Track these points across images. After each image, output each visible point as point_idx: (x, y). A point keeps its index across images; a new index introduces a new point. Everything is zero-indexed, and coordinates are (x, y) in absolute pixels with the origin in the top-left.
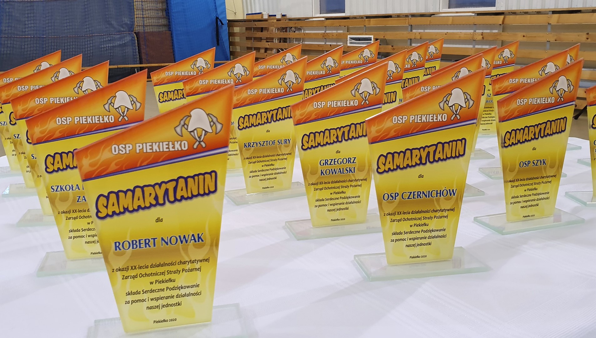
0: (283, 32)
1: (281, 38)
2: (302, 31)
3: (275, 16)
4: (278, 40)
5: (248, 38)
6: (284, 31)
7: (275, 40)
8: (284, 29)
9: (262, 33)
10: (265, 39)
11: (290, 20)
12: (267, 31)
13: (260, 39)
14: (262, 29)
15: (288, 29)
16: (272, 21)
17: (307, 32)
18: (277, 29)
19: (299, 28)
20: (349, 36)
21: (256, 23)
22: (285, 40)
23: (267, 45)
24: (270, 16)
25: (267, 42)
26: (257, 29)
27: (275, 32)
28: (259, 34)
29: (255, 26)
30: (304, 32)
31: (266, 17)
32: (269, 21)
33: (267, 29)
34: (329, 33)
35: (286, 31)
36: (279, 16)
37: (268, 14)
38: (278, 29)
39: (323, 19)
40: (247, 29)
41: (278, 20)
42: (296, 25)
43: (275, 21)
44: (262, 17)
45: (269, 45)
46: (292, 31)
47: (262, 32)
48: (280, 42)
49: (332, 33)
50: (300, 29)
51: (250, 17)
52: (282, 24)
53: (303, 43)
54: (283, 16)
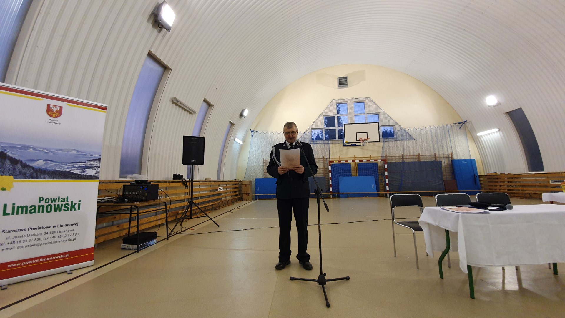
5: (489, 182)
8: (509, 178)
11: (513, 175)
13: (497, 182)
14: (497, 178)
15: (512, 178)
16: (503, 175)
19: (519, 178)
20: (550, 180)
21: (494, 176)
24: (501, 173)
26: (494, 178)
28: (497, 180)
31: (499, 174)
32: (501, 175)
33: (500, 178)
36: (506, 173)
38: (506, 178)
39: (533, 174)
41: (506, 175)
42: (516, 177)
44: (497, 174)
52: (508, 176)
54: (509, 173)
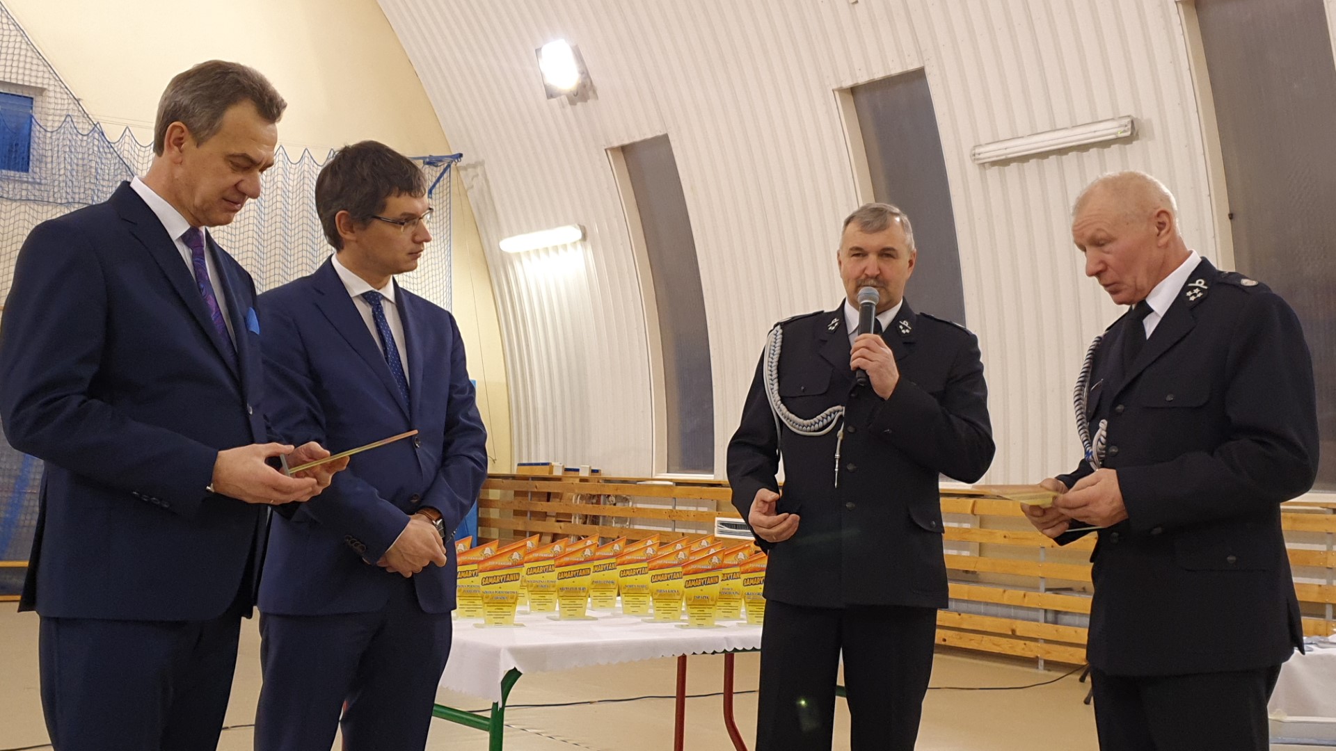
0: (592, 504)
1: (586, 516)
2: (631, 503)
3: (577, 470)
4: (580, 518)
5: (517, 513)
6: (594, 501)
7: (575, 518)
8: (595, 499)
9: (549, 503)
10: (554, 517)
11: (608, 481)
12: (558, 500)
13: (544, 516)
14: (548, 496)
15: (602, 497)
16: (571, 481)
17: (639, 506)
18: (579, 497)
19: (624, 498)
20: (718, 520)
21: (537, 483)
22: (595, 520)
23: (558, 528)
24: (567, 470)
25: (558, 521)
26: (537, 495)
27: (576, 502)
28: (542, 506)
29: (536, 490)
30: (634, 506)
31: (558, 472)
32: (565, 481)
33: (559, 496)
34: (680, 511)
35: (598, 503)
36: (584, 473)
37: (563, 466)
38: (582, 497)
39: (671, 483)
40: (517, 494)
41: (583, 480)
42: (619, 493)
43: (577, 481)
44: (551, 472)
45: (561, 528)
46: (609, 501)
47: (548, 500)
48: (585, 523)
49: (687, 513)
50: (626, 500)
51: (526, 471)
52: (590, 489)
53: (631, 527)
54: (593, 471)
